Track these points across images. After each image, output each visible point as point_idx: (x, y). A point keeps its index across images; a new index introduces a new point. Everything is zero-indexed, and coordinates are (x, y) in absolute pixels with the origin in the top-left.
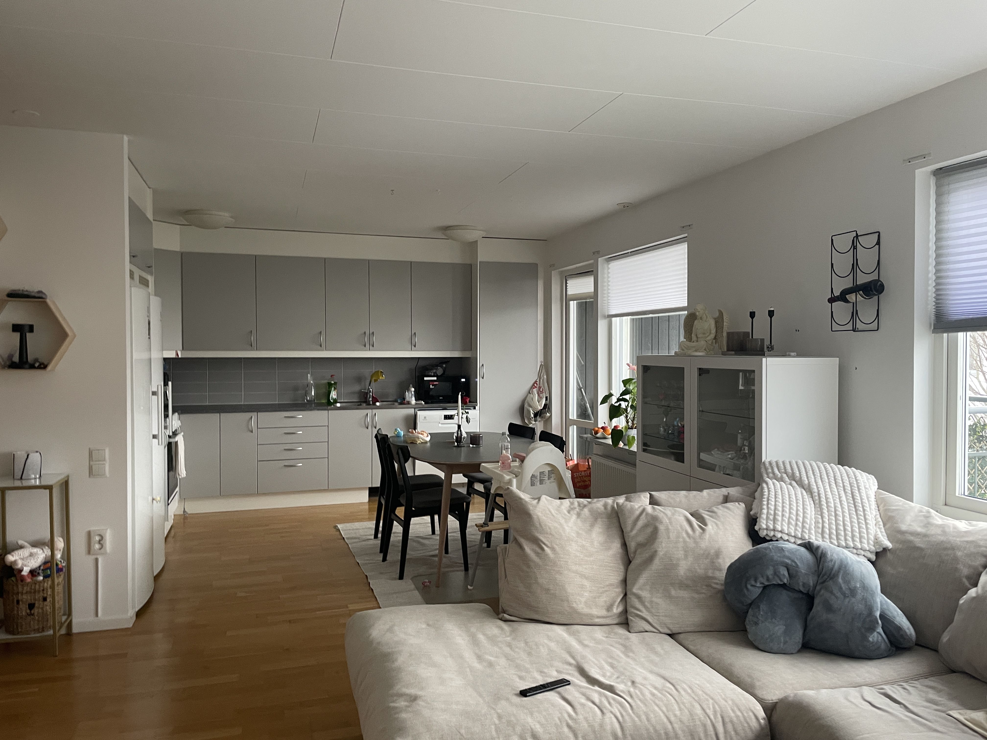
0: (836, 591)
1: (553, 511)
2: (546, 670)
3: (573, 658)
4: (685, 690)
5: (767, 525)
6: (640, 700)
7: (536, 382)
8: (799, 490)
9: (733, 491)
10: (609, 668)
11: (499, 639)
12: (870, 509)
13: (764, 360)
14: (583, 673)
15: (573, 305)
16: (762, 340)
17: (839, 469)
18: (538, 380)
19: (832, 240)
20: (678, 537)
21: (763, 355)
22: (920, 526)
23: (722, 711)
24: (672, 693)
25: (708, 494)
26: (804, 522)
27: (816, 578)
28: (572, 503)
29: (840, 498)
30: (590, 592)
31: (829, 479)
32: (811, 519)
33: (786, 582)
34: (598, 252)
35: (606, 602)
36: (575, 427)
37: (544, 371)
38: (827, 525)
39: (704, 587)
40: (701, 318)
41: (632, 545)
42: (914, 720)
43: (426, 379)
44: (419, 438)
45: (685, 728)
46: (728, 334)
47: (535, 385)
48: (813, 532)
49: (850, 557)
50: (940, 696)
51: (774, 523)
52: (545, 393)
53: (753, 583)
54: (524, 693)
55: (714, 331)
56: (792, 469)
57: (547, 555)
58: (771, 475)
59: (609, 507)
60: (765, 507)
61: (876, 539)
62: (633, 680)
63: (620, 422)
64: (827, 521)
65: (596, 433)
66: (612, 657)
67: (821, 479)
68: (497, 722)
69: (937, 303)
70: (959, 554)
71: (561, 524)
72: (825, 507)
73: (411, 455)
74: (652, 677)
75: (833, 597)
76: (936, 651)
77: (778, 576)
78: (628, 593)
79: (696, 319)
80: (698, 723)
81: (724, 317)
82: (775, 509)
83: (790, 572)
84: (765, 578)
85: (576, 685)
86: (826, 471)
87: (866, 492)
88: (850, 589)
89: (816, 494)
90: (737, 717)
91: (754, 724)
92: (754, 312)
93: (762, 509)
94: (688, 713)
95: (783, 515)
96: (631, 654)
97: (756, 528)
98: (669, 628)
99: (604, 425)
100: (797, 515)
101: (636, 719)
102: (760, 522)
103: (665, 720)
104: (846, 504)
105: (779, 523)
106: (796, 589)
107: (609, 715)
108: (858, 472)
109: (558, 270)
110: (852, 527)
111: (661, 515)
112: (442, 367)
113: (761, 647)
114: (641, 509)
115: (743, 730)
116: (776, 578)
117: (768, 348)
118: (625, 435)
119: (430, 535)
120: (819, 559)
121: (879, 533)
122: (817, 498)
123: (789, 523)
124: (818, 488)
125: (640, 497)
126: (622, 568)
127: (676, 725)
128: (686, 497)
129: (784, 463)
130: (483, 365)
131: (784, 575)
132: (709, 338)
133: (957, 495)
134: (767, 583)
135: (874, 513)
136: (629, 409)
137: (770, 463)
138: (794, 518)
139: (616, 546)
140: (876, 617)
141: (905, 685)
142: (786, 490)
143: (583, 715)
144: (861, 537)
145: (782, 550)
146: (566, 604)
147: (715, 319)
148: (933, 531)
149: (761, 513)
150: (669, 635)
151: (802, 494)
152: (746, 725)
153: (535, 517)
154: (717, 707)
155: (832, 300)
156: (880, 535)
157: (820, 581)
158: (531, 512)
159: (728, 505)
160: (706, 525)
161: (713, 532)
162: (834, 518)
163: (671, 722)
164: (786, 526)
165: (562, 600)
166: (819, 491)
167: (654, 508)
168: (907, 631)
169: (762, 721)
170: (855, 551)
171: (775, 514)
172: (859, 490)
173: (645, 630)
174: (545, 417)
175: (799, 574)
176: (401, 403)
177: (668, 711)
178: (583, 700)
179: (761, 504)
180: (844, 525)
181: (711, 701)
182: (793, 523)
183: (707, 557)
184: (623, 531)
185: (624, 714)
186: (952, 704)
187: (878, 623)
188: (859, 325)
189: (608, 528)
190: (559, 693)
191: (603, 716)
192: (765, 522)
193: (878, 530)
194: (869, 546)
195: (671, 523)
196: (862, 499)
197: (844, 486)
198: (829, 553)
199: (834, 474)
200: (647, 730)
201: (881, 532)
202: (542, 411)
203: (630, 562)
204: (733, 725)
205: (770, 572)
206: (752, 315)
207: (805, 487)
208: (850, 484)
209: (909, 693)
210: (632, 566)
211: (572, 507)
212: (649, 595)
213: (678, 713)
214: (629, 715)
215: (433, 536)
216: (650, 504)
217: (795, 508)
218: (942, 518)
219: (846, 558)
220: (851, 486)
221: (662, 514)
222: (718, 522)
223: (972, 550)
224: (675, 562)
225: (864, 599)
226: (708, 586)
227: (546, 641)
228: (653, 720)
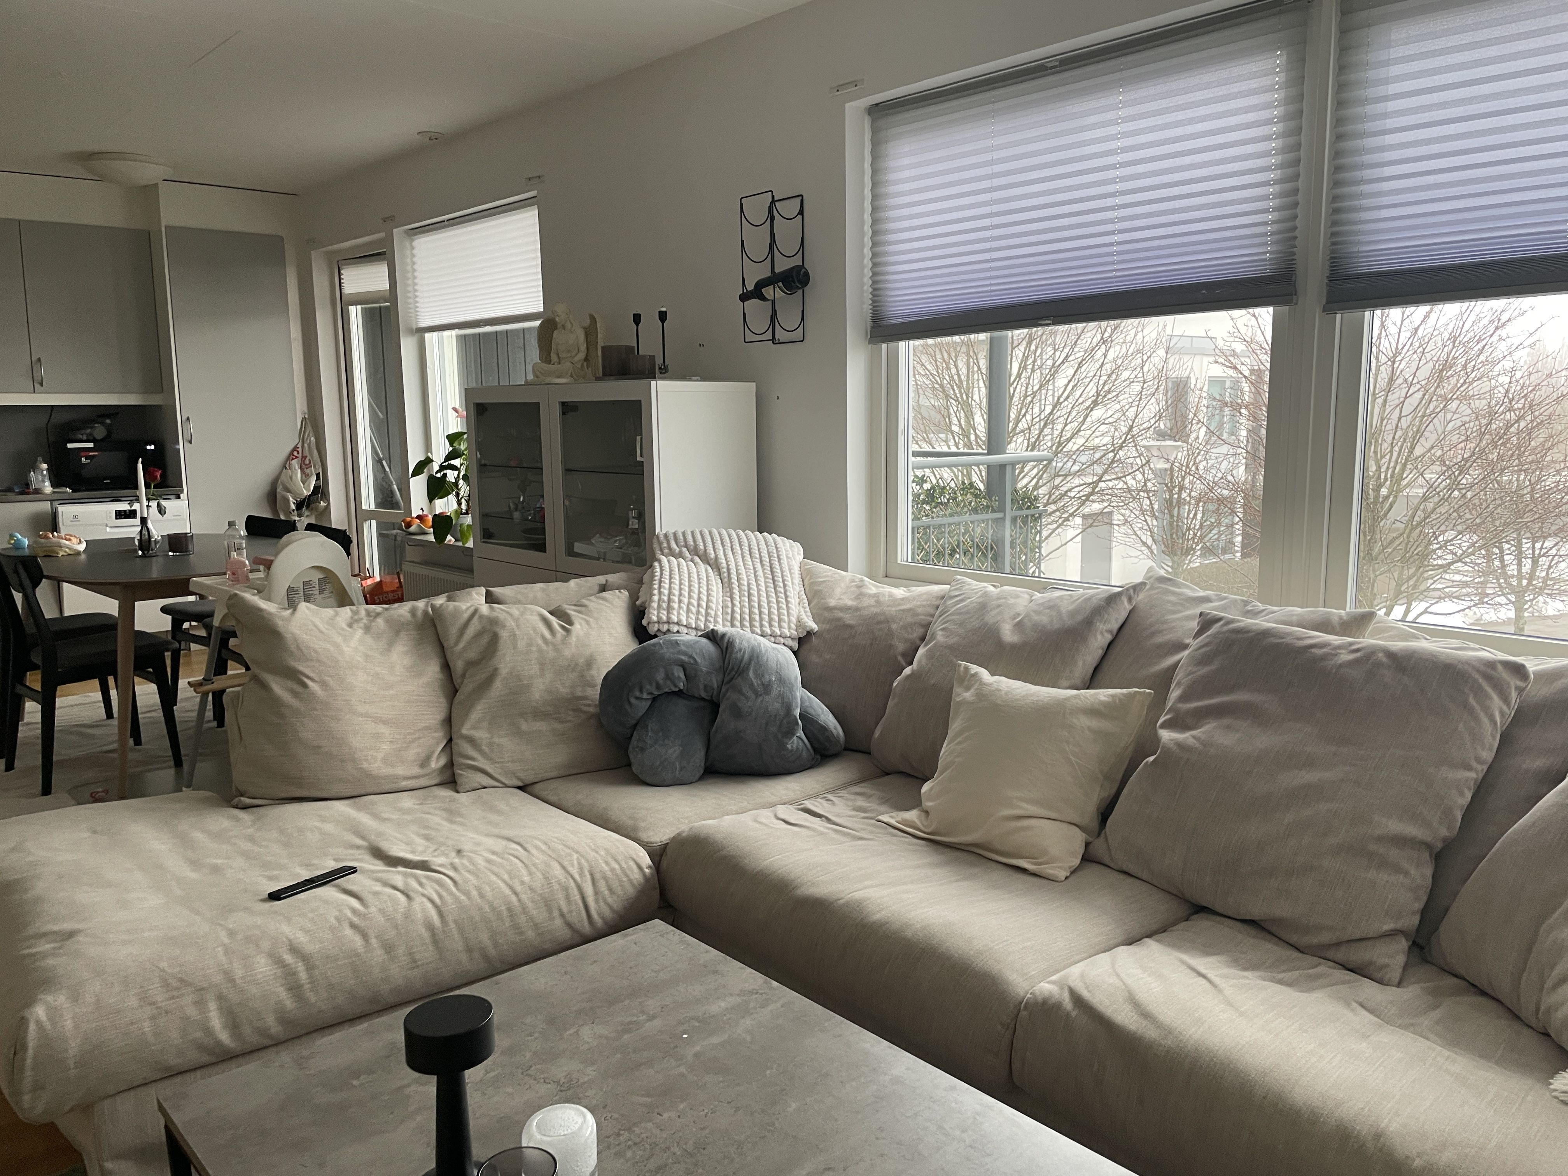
0: (746, 690)
1: (321, 626)
2: (315, 862)
3: (363, 838)
4: (537, 848)
5: (658, 616)
6: (469, 871)
7: (295, 449)
8: (702, 566)
9: (613, 578)
10: (423, 842)
11: (231, 833)
12: (793, 583)
13: (653, 383)
14: (379, 854)
15: (355, 313)
16: (652, 358)
17: (756, 537)
18: (300, 445)
19: (741, 204)
20: (530, 645)
21: (654, 378)
22: (851, 599)
23: (591, 866)
24: (519, 854)
25: (577, 584)
26: (708, 607)
27: (721, 676)
28: (355, 613)
29: (755, 572)
30: (391, 742)
31: (742, 549)
32: (718, 603)
33: (682, 688)
34: (392, 218)
35: (418, 754)
36: (374, 522)
37: (309, 428)
38: (737, 609)
39: (571, 713)
40: (564, 327)
41: (458, 665)
42: (835, 830)
43: (70, 446)
44: (61, 547)
45: (537, 898)
46: (603, 348)
47: (295, 453)
48: (720, 620)
49: (765, 644)
50: (869, 802)
51: (668, 613)
52: (315, 467)
53: (638, 694)
54: (275, 896)
55: (583, 348)
56: (695, 541)
57: (313, 694)
58: (666, 551)
59: (419, 613)
60: (656, 592)
61: (799, 621)
62: (459, 848)
63: (446, 505)
64: (738, 604)
65: (409, 525)
66: (428, 828)
67: (732, 549)
68: (226, 940)
69: (874, 302)
70: (894, 626)
71: (337, 646)
72: (735, 586)
73: (45, 573)
74: (490, 842)
75: (743, 698)
76: (869, 753)
77: (671, 680)
78: (454, 737)
79: (556, 328)
80: (556, 887)
81: (599, 325)
82: (670, 593)
83: (687, 672)
84: (654, 685)
85: (364, 871)
86: (739, 540)
87: (788, 562)
88: (763, 684)
89: (725, 570)
90: (613, 870)
91: (637, 876)
92: (640, 315)
93: (652, 595)
94: (541, 876)
95: (680, 601)
96: (458, 819)
97: (644, 622)
98: (518, 778)
99: (421, 513)
100: (699, 599)
101: (463, 897)
102: (649, 613)
103: (508, 892)
104: (762, 579)
105: (675, 612)
106: (696, 695)
107: (418, 899)
108: (779, 539)
109: (324, 249)
110: (770, 607)
111: (502, 616)
112: (102, 423)
113: (649, 780)
114: (472, 609)
115: (621, 886)
116: (668, 682)
117: (660, 368)
118: (456, 524)
119: (103, 720)
120: (724, 649)
121: (803, 613)
122: (726, 575)
123: (688, 611)
124: (727, 562)
125: (470, 594)
126: (443, 702)
127: (524, 897)
128: (543, 590)
129: (684, 534)
130: (188, 419)
131: (679, 677)
132: (577, 359)
133: (899, 562)
134: (656, 693)
135: (797, 588)
136: (461, 482)
137: (666, 536)
138: (695, 603)
139: (433, 670)
140: (795, 717)
141: (830, 796)
142: (685, 568)
143: (376, 906)
144: (780, 621)
145: (677, 643)
146: (350, 766)
147: (584, 328)
148: (866, 602)
149: (651, 601)
150: (520, 788)
151: (706, 571)
152: (625, 879)
153: (288, 636)
154: (583, 861)
155: (744, 297)
156: (804, 616)
157: (725, 681)
158: (282, 629)
159: (604, 594)
160: (571, 623)
161: (581, 633)
162: (747, 600)
163: (516, 894)
164: (685, 615)
165: (343, 761)
166: (728, 566)
167: (492, 608)
168: (834, 731)
169: (647, 871)
170: (773, 639)
171: (669, 600)
172: (779, 559)
173: (480, 784)
174: (317, 509)
175: (699, 673)
176: (21, 493)
177: (511, 878)
178: (378, 887)
179: (651, 588)
180: (760, 606)
181: (575, 856)
182: (694, 610)
183: (573, 670)
184: (442, 647)
185: (444, 894)
186: (882, 808)
187: (797, 724)
188: (780, 334)
189: (419, 642)
190: (337, 886)
191: (409, 904)
192: (655, 612)
193: (802, 610)
194: (790, 630)
195: (518, 626)
196: (782, 572)
197: (761, 557)
198: (737, 641)
199: (749, 543)
200: (481, 909)
201: (806, 612)
202: (312, 498)
203: (456, 691)
204: (607, 882)
205: (660, 676)
206: (637, 319)
207: (711, 562)
208: (769, 553)
209: (834, 804)
210: (459, 697)
211: (356, 617)
212: (488, 735)
213: (526, 879)
214: (451, 894)
215: (109, 722)
216: (486, 602)
217: (696, 591)
218: (877, 587)
219: (759, 644)
220: (770, 557)
221: (504, 614)
222: (591, 620)
223: (910, 619)
224: (525, 682)
225: (782, 696)
226: (577, 710)
227: (317, 824)
228: (489, 895)
